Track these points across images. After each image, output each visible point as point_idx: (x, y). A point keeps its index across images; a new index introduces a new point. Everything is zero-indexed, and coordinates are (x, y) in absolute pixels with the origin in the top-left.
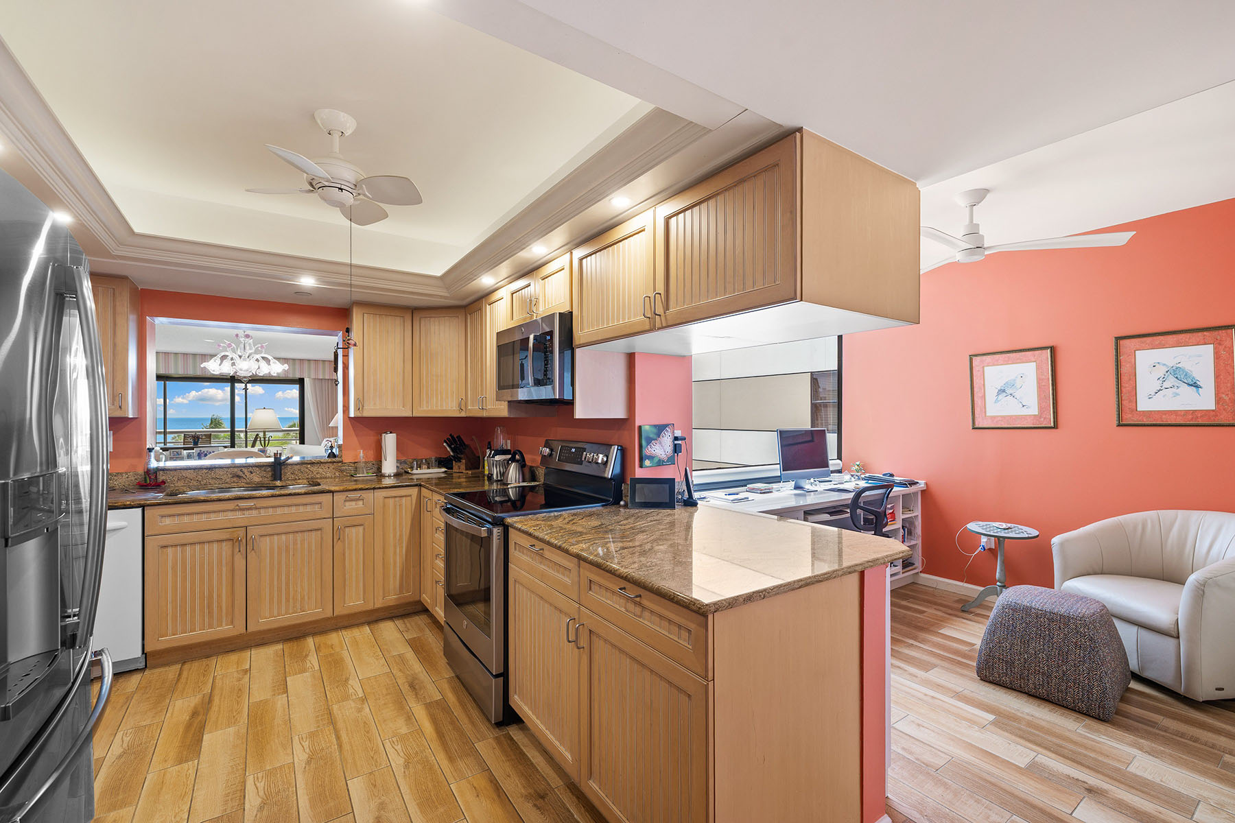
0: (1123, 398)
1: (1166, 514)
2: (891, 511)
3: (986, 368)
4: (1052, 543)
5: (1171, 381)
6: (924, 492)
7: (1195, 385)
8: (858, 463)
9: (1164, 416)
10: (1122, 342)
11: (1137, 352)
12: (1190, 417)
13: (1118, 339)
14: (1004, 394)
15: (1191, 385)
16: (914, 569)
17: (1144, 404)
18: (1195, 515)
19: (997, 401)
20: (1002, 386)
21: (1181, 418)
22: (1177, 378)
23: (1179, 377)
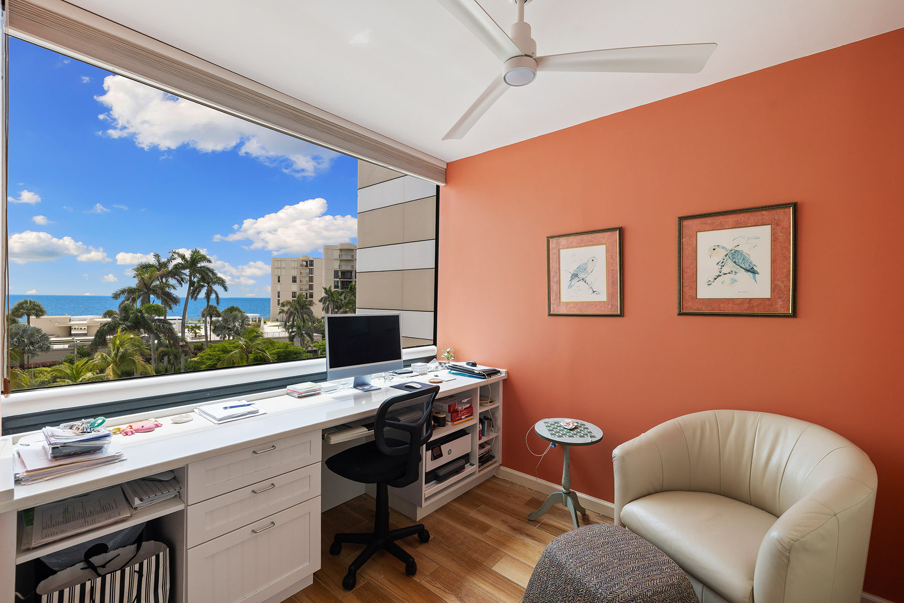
0: (684, 284)
1: (724, 414)
2: (468, 406)
3: (561, 251)
4: (613, 456)
5: (729, 266)
6: (506, 381)
7: (752, 271)
8: (448, 350)
9: (722, 305)
10: (686, 223)
11: (698, 233)
12: (747, 305)
13: (682, 219)
14: (577, 279)
15: (748, 271)
16: (495, 462)
17: (704, 292)
18: (752, 417)
19: (570, 286)
20: (575, 270)
21: (737, 307)
22: (735, 262)
23: (737, 261)
